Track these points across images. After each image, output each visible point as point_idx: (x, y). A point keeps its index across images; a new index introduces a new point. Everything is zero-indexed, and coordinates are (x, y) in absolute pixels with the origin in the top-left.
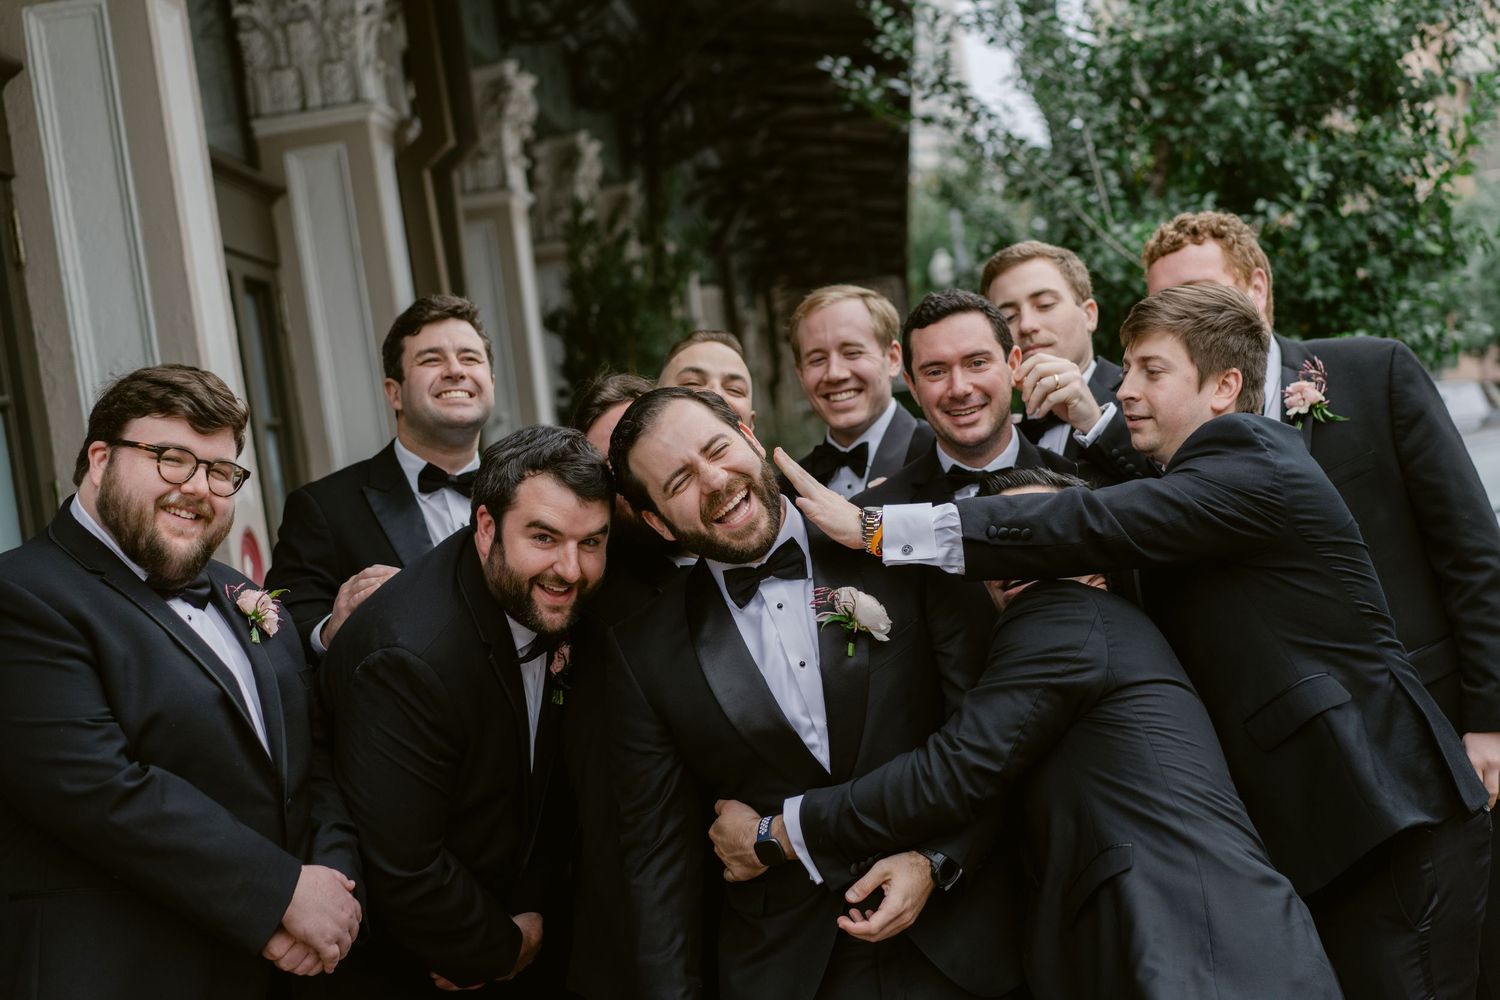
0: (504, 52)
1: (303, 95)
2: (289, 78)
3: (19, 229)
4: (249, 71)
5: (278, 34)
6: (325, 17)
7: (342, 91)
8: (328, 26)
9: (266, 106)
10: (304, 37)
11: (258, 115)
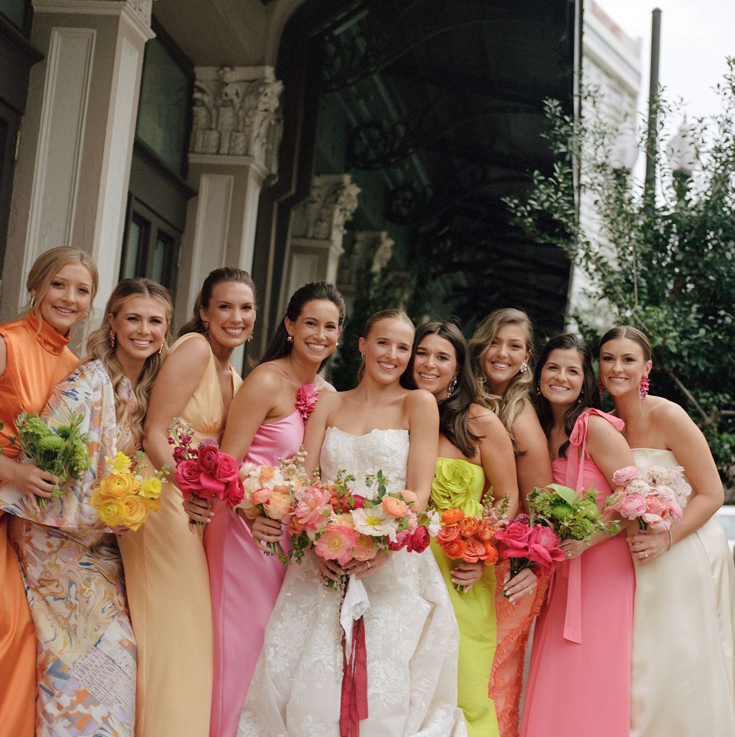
0: (347, 170)
1: (219, 146)
2: (214, 135)
3: (18, 141)
4: (194, 128)
5: (214, 112)
6: (241, 107)
7: (240, 148)
8: (241, 113)
9: (198, 148)
10: (227, 116)
11: (193, 152)
